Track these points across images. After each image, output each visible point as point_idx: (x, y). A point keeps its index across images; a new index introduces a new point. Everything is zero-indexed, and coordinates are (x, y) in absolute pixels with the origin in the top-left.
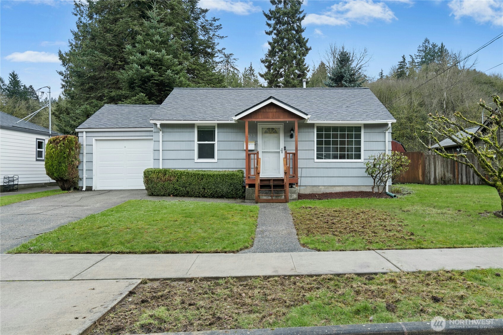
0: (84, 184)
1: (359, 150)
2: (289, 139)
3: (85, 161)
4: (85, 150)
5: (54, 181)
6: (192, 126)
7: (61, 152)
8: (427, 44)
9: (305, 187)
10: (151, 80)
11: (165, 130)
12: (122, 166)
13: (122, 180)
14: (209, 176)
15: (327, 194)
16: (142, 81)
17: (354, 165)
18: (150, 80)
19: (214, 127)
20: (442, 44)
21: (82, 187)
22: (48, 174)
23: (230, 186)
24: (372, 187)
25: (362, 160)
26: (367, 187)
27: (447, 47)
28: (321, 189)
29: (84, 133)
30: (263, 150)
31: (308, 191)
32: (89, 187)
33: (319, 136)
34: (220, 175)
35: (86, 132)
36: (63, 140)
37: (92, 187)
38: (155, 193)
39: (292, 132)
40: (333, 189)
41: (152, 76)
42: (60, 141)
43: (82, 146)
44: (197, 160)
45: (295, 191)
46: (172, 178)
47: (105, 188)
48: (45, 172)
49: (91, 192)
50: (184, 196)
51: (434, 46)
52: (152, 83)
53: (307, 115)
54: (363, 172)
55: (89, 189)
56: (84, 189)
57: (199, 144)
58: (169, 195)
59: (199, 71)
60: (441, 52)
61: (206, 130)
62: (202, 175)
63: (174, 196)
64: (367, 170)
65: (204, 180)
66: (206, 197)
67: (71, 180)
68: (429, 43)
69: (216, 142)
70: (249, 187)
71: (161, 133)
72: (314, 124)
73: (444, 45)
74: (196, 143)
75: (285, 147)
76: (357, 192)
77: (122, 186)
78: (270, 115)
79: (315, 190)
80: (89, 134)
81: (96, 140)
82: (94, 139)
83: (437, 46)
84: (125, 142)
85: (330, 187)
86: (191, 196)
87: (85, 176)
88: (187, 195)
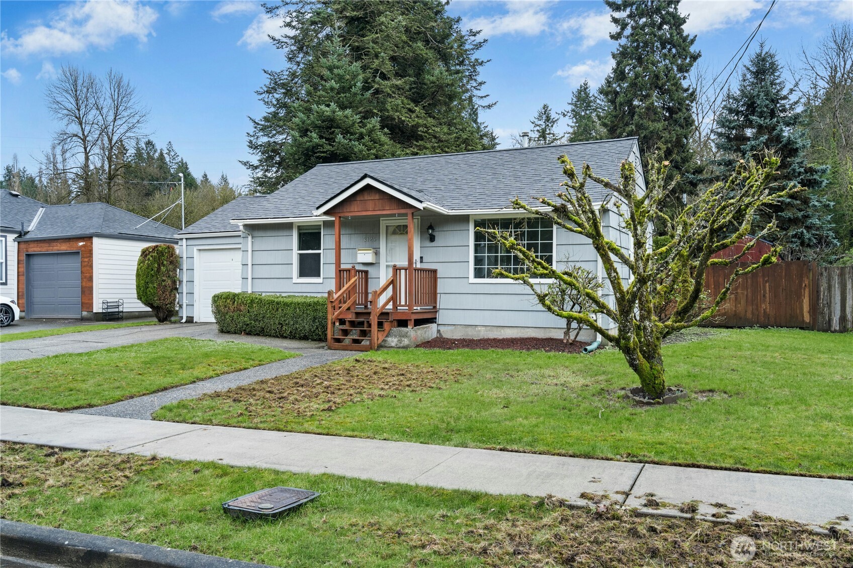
0: (184, 314)
2: (428, 244)
3: (185, 280)
4: (185, 265)
5: (149, 309)
6: (288, 226)
9: (453, 327)
10: (316, 153)
11: (256, 233)
14: (286, 305)
15: (488, 340)
19: (319, 227)
21: (182, 318)
22: (140, 298)
23: (314, 321)
24: (565, 330)
28: (479, 331)
30: (388, 264)
31: (457, 335)
32: (190, 318)
33: (479, 237)
34: (299, 304)
35: (187, 239)
37: (193, 317)
39: (430, 231)
40: (500, 331)
41: (318, 145)
42: (150, 252)
43: (180, 260)
44: (296, 279)
45: (407, 333)
46: (242, 308)
48: (136, 296)
49: (192, 324)
50: (258, 335)
53: (421, 202)
55: (190, 320)
56: (184, 320)
57: (301, 255)
58: (241, 333)
59: (427, 128)
61: (310, 231)
62: (278, 303)
63: (246, 334)
66: (286, 337)
67: (164, 307)
69: (322, 251)
71: (250, 238)
72: (468, 216)
74: (296, 252)
75: (421, 258)
76: (542, 340)
79: (470, 333)
80: (190, 242)
81: (200, 250)
82: (195, 248)
84: (232, 252)
85: (495, 329)
87: (185, 302)
88: (262, 333)
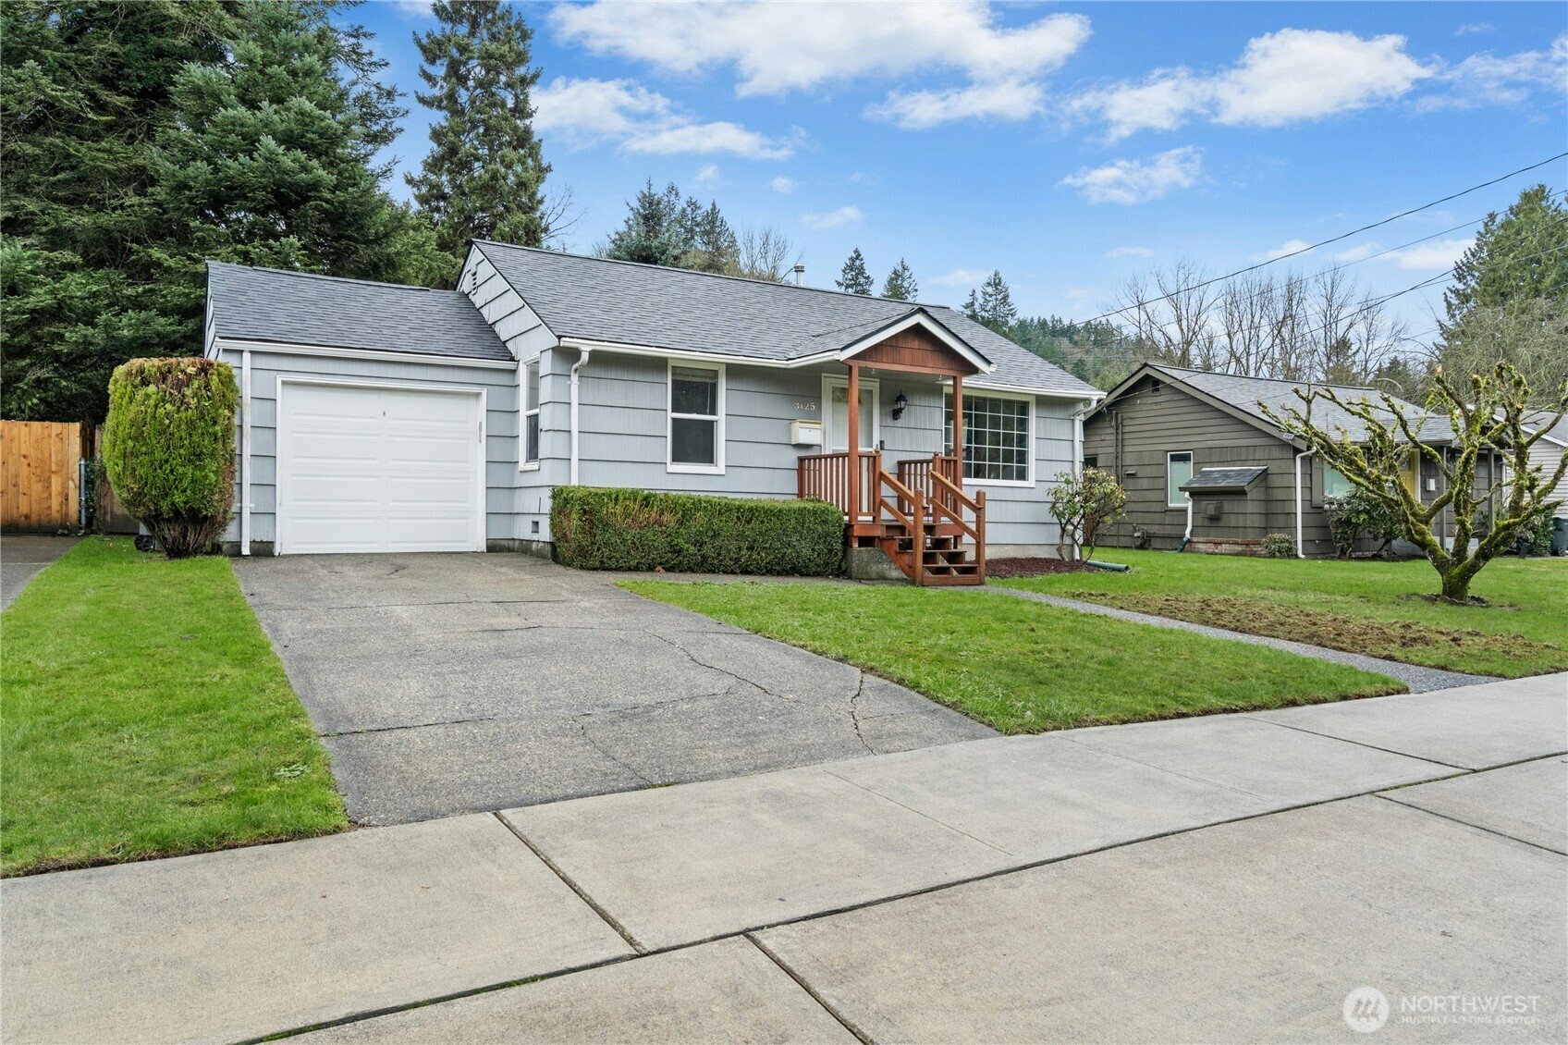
0: (247, 535)
1: (1022, 457)
2: (889, 421)
3: (247, 452)
4: (250, 414)
6: (658, 365)
7: (202, 418)
8: (673, 198)
11: (600, 371)
12: (371, 476)
13: (374, 521)
16: (276, 193)
17: (1009, 495)
18: (307, 199)
19: (715, 374)
20: (713, 204)
21: (239, 545)
23: (817, 542)
24: (1055, 547)
25: (1030, 482)
26: (1041, 547)
27: (723, 214)
29: (247, 356)
32: (261, 545)
35: (251, 352)
36: (198, 374)
37: (272, 543)
38: (608, 563)
47: (313, 546)
49: (270, 560)
51: (694, 205)
52: (316, 208)
53: (989, 363)
54: (1044, 513)
55: (263, 550)
56: (246, 550)
57: (675, 420)
58: (651, 569)
60: (712, 223)
63: (667, 570)
64: (1053, 507)
65: (755, 524)
68: (677, 194)
69: (721, 418)
70: (860, 546)
71: (575, 378)
73: (718, 207)
74: (669, 415)
77: (374, 542)
78: (906, 355)
80: (261, 362)
82: (279, 379)
83: (699, 208)
84: (384, 397)
86: (712, 571)
87: (248, 505)
